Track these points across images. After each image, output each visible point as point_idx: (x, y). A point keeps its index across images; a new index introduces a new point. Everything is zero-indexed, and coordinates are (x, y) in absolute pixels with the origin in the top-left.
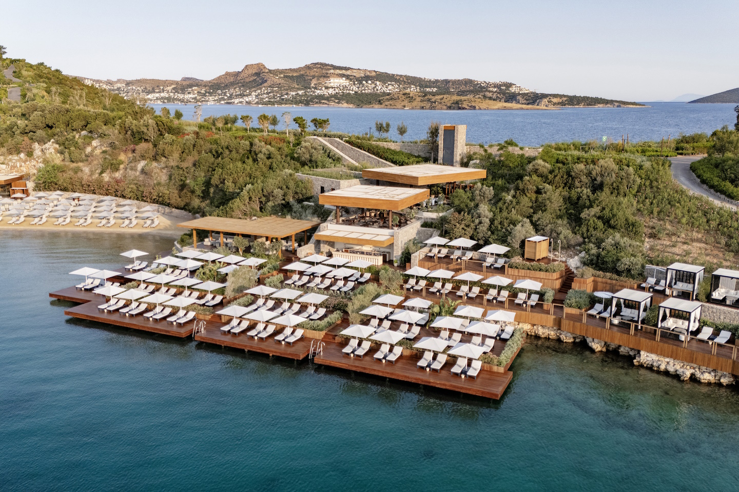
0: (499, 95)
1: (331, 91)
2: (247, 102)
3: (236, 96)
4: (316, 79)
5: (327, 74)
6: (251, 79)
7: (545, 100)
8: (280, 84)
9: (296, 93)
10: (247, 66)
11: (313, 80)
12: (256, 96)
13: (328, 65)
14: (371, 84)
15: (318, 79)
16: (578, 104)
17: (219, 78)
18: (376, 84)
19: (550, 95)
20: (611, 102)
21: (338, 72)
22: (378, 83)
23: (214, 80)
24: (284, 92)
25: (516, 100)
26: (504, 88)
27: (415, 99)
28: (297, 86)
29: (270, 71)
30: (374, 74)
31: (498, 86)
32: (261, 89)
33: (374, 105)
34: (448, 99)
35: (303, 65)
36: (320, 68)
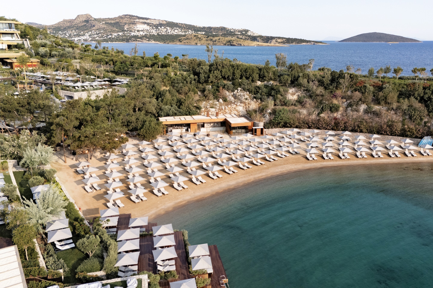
0: (246, 37)
1: (141, 33)
2: (84, 40)
3: (75, 35)
4: (127, 25)
5: (135, 22)
6: (83, 24)
7: (274, 40)
8: (104, 28)
9: (117, 34)
10: (78, 16)
11: (125, 26)
12: (90, 36)
13: (134, 16)
14: (164, 29)
15: (129, 25)
16: (292, 43)
17: (59, 23)
18: (167, 29)
19: (276, 37)
20: (309, 41)
21: (141, 20)
22: (168, 28)
23: (55, 24)
24: (109, 34)
25: (257, 40)
26: (244, 32)
27: (202, 39)
28: (116, 30)
29: (95, 19)
30: (165, 22)
31: (241, 31)
32: (91, 31)
33: (176, 42)
34: (223, 39)
35: (117, 16)
36: (129, 18)
